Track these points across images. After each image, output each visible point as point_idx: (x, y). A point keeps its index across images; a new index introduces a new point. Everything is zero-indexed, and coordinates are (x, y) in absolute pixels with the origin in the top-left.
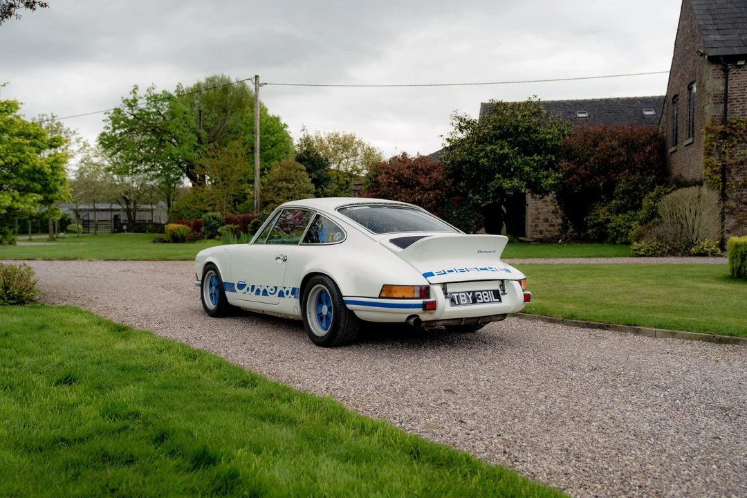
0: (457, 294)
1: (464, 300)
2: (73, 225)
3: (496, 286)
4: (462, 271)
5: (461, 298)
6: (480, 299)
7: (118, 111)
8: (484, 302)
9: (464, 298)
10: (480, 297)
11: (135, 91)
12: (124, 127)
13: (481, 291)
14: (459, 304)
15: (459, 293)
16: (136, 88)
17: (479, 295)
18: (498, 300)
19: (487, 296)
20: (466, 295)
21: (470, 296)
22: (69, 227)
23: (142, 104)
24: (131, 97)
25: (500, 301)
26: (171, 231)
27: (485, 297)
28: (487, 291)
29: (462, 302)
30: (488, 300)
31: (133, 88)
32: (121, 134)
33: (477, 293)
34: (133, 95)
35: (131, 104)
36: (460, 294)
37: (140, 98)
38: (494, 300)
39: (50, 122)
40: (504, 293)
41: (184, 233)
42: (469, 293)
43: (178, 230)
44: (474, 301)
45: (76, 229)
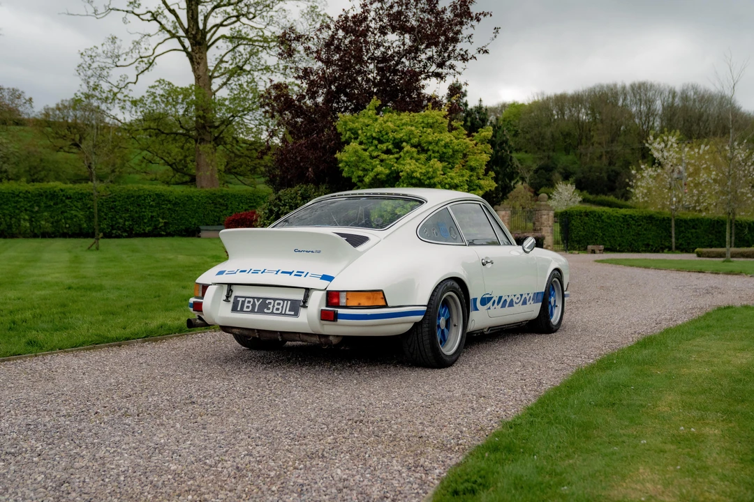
0: (244, 299)
1: (248, 307)
3: (299, 296)
4: (256, 272)
5: (246, 304)
6: (269, 309)
8: (272, 313)
9: (250, 305)
10: (271, 306)
13: (275, 300)
14: (242, 310)
15: (246, 297)
17: (270, 303)
18: (293, 313)
19: (280, 307)
20: (254, 302)
21: (257, 304)
25: (296, 314)
27: (276, 306)
28: (283, 300)
29: (245, 309)
30: (279, 312)
33: (267, 302)
36: (247, 299)
38: (287, 312)
40: (305, 306)
42: (258, 299)
44: (261, 311)
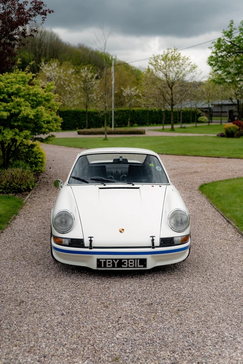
2: (202, 117)
7: (219, 40)
11: (232, 24)
12: (223, 51)
16: (232, 22)
22: (200, 119)
23: (236, 34)
24: (229, 30)
26: (225, 129)
31: (230, 23)
32: (222, 56)
34: (230, 28)
35: (229, 34)
37: (235, 29)
39: (173, 53)
41: (234, 131)
43: (230, 128)
45: (203, 120)
